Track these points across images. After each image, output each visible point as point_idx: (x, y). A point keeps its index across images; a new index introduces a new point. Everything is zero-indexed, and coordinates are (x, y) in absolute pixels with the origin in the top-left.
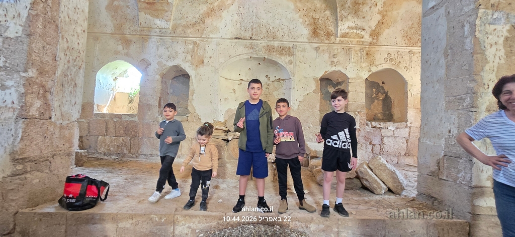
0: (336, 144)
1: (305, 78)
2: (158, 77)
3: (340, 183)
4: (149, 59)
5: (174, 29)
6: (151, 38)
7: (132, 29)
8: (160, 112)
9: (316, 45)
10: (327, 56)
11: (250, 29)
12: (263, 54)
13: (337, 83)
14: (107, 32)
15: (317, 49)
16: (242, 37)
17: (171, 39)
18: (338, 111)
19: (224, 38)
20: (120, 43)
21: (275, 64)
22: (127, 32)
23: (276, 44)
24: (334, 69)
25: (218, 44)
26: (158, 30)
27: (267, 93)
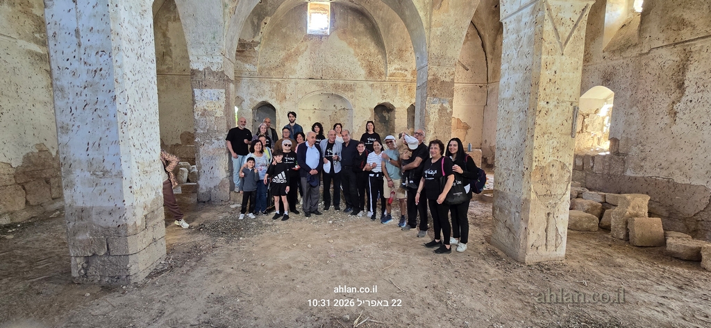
1: (363, 108)
2: (251, 110)
5: (261, 71)
6: (242, 79)
9: (371, 83)
10: (379, 91)
11: (321, 71)
12: (331, 91)
13: (390, 109)
15: (372, 86)
16: (314, 78)
17: (259, 80)
19: (300, 79)
21: (341, 97)
23: (341, 82)
24: (384, 101)
25: (296, 84)
26: (247, 73)
27: (335, 119)
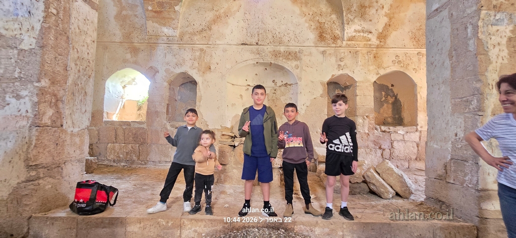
0: (338, 148)
1: (312, 82)
2: (166, 84)
3: (344, 187)
4: (156, 66)
5: (181, 37)
6: (158, 46)
7: (140, 37)
8: (168, 118)
9: (322, 49)
10: (333, 59)
11: (256, 35)
12: (269, 59)
13: (345, 87)
14: (116, 41)
15: (324, 53)
16: (248, 43)
17: (179, 46)
18: (339, 115)
19: (230, 45)
20: (128, 51)
21: (281, 68)
22: (135, 40)
23: (282, 49)
24: (341, 72)
25: (225, 51)
26: (165, 38)
27: (274, 98)
